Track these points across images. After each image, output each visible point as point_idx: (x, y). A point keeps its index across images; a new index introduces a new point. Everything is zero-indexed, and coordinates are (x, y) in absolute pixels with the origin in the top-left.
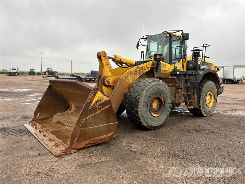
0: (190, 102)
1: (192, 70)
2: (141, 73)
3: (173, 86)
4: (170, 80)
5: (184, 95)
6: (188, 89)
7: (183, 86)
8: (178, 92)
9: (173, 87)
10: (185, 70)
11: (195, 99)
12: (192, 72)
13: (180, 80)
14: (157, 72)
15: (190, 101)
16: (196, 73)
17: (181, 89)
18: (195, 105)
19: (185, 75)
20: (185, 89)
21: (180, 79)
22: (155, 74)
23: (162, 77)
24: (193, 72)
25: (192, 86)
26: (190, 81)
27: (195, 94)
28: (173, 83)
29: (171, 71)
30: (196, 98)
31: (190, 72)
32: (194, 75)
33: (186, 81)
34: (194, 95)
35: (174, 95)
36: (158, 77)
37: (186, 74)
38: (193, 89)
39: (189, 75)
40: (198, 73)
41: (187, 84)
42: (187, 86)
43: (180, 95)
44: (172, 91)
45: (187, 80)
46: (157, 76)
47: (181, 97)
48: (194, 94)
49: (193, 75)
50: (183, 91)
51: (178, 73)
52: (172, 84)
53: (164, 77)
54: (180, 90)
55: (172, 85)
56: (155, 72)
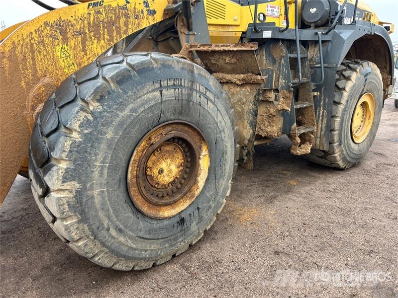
0: (301, 136)
1: (317, 27)
2: (119, 33)
3: (245, 83)
4: (233, 60)
5: (283, 112)
6: (297, 92)
7: (282, 82)
8: (267, 102)
9: (248, 88)
10: (292, 26)
11: (318, 122)
12: (316, 34)
13: (274, 61)
14: (189, 28)
15: (303, 130)
16: (327, 38)
17: (277, 90)
18: (318, 140)
19: (290, 44)
20: (290, 92)
21: (275, 56)
22: (183, 38)
23: (205, 48)
24: (320, 33)
25: (313, 81)
26: (307, 63)
27: (319, 106)
28: (247, 72)
29: (244, 28)
30: (322, 121)
31: (308, 34)
32: (323, 42)
33: (293, 63)
34: (316, 109)
35: (251, 118)
36: (193, 49)
37: (295, 41)
38: (314, 91)
39: (305, 43)
40: (337, 36)
41: (296, 76)
42: (296, 81)
43: (272, 110)
44: (243, 104)
45: (296, 59)
46: (191, 47)
47: (274, 116)
48: (317, 106)
49: (316, 42)
50: (281, 99)
51: (267, 34)
52: (242, 76)
53: (213, 48)
54: (272, 96)
55: (243, 80)
56: (181, 29)
